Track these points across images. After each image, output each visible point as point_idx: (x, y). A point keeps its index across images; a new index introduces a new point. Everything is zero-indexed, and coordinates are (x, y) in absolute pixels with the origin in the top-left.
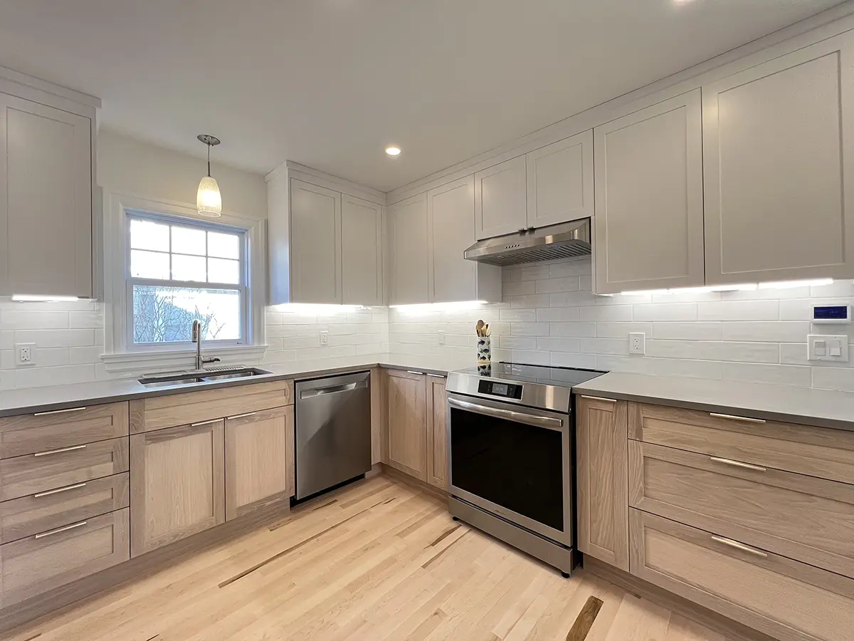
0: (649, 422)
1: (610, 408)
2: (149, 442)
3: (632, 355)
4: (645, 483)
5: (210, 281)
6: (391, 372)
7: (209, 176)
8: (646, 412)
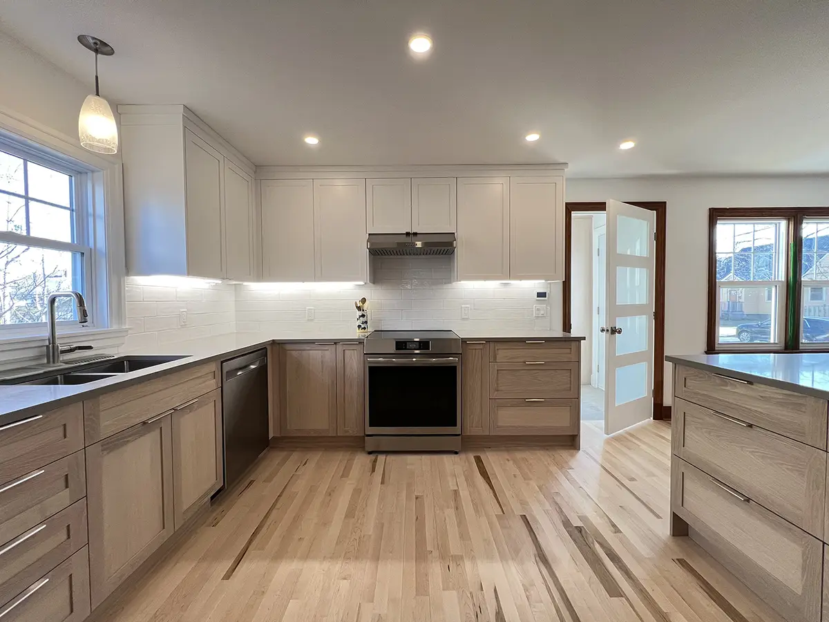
0: (500, 352)
1: (481, 347)
2: (105, 452)
3: (463, 319)
4: (497, 384)
5: (33, 234)
6: (288, 347)
7: (98, 94)
8: (498, 346)
